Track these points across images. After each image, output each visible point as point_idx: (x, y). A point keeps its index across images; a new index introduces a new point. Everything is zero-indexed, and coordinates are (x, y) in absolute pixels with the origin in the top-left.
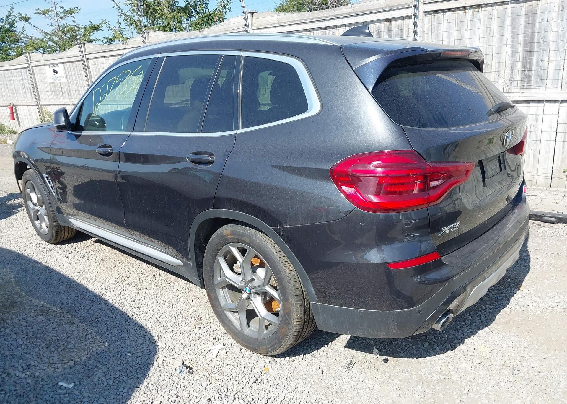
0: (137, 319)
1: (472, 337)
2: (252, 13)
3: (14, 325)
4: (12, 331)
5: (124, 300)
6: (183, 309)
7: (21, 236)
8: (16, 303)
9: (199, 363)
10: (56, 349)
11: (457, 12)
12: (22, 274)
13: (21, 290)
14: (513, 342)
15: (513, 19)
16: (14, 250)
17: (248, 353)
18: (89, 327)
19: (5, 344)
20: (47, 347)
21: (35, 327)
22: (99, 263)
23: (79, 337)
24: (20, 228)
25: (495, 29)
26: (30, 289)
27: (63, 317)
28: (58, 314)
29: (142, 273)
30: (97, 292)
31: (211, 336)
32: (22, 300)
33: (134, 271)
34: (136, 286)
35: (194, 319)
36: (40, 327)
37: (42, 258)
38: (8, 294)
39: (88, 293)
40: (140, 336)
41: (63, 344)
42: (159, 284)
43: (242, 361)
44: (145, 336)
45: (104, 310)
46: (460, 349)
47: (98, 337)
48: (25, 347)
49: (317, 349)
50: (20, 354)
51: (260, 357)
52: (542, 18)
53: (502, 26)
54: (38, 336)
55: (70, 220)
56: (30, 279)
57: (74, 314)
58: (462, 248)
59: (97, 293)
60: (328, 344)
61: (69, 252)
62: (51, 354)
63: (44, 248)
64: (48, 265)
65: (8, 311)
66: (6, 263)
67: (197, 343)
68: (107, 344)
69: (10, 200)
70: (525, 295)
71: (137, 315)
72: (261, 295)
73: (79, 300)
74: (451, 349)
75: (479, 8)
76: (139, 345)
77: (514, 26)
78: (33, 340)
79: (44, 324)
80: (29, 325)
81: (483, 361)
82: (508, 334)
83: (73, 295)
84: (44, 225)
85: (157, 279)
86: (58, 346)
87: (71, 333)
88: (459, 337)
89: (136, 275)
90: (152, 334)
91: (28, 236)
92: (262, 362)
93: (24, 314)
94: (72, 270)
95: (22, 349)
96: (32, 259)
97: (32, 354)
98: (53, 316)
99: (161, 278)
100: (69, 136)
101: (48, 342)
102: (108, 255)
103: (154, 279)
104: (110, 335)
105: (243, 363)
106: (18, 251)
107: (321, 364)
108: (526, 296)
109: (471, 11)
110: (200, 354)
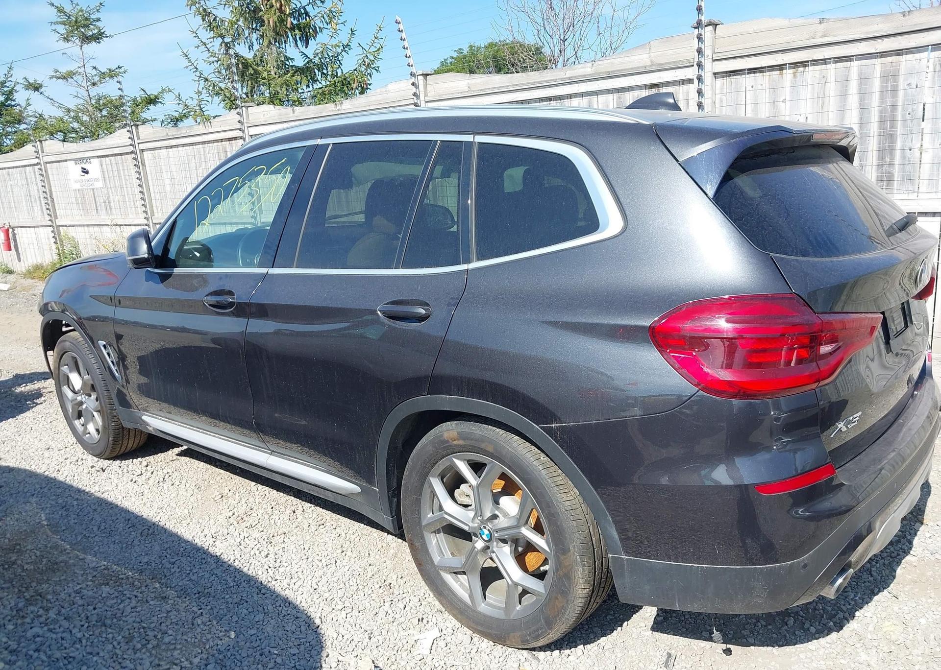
0: (278, 589)
1: (864, 608)
2: (425, 75)
3: (62, 604)
4: (59, 613)
5: (248, 555)
6: (355, 569)
7: (48, 447)
8: (57, 563)
9: (403, 663)
10: (144, 646)
11: (768, 73)
12: (60, 513)
13: (62, 540)
14: (935, 613)
15: (860, 84)
16: (39, 471)
17: (486, 644)
18: (194, 604)
19: (52, 638)
20: (127, 643)
21: (100, 606)
22: (193, 490)
23: (180, 623)
24: (44, 433)
25: (832, 99)
26: (79, 539)
27: (146, 586)
28: (136, 583)
29: (272, 508)
30: (198, 542)
31: (414, 616)
32: (68, 559)
33: (257, 503)
34: (265, 531)
35: (378, 586)
36: (108, 606)
37: (91, 483)
38: (40, 548)
39: (183, 545)
40: (288, 617)
41: (155, 636)
42: (306, 526)
43: (477, 658)
44: (297, 618)
45: (215, 573)
46: (850, 629)
47: (215, 622)
48: (88, 643)
49: (605, 635)
50: (81, 656)
51: (507, 652)
52: (909, 82)
53: (844, 95)
54: (108, 622)
55: (144, 418)
56: (76, 521)
57: (163, 581)
58: (859, 457)
59: (199, 544)
60: (621, 626)
61: (137, 474)
62: (135, 653)
63: (92, 467)
64: (102, 496)
65: (45, 578)
66: (28, 494)
67: (391, 628)
68: (233, 635)
69: (19, 385)
70: (934, 533)
71: (276, 580)
72: (509, 543)
73: (168, 556)
74: (835, 629)
75: (805, 66)
76: (289, 634)
77: (863, 94)
78: (99, 630)
79: (115, 601)
80: (87, 603)
81: (893, 648)
82: (924, 600)
83: (157, 548)
84: (91, 428)
85: (300, 517)
86: (146, 640)
87: (165, 615)
88: (844, 608)
89: (261, 512)
90: (309, 614)
91: (59, 446)
92: (514, 659)
93: (75, 583)
94: (148, 505)
95: (81, 646)
96: (72, 486)
97: (101, 654)
98: (129, 586)
99: (306, 515)
100: (149, 277)
101: (127, 633)
102: (206, 477)
103: (295, 517)
104: (235, 619)
105: (479, 662)
106: (46, 473)
107: (617, 661)
108: (937, 535)
109: (792, 71)
110: (400, 649)
